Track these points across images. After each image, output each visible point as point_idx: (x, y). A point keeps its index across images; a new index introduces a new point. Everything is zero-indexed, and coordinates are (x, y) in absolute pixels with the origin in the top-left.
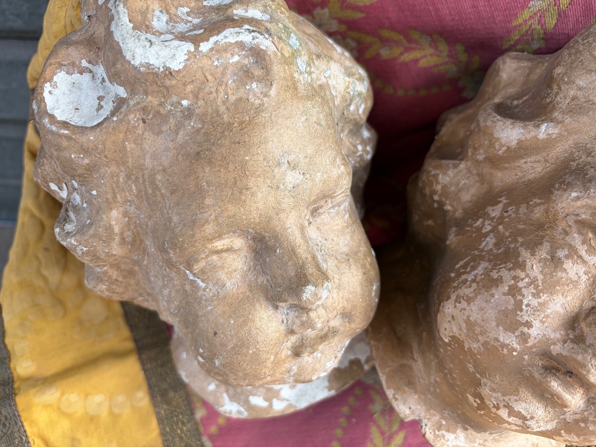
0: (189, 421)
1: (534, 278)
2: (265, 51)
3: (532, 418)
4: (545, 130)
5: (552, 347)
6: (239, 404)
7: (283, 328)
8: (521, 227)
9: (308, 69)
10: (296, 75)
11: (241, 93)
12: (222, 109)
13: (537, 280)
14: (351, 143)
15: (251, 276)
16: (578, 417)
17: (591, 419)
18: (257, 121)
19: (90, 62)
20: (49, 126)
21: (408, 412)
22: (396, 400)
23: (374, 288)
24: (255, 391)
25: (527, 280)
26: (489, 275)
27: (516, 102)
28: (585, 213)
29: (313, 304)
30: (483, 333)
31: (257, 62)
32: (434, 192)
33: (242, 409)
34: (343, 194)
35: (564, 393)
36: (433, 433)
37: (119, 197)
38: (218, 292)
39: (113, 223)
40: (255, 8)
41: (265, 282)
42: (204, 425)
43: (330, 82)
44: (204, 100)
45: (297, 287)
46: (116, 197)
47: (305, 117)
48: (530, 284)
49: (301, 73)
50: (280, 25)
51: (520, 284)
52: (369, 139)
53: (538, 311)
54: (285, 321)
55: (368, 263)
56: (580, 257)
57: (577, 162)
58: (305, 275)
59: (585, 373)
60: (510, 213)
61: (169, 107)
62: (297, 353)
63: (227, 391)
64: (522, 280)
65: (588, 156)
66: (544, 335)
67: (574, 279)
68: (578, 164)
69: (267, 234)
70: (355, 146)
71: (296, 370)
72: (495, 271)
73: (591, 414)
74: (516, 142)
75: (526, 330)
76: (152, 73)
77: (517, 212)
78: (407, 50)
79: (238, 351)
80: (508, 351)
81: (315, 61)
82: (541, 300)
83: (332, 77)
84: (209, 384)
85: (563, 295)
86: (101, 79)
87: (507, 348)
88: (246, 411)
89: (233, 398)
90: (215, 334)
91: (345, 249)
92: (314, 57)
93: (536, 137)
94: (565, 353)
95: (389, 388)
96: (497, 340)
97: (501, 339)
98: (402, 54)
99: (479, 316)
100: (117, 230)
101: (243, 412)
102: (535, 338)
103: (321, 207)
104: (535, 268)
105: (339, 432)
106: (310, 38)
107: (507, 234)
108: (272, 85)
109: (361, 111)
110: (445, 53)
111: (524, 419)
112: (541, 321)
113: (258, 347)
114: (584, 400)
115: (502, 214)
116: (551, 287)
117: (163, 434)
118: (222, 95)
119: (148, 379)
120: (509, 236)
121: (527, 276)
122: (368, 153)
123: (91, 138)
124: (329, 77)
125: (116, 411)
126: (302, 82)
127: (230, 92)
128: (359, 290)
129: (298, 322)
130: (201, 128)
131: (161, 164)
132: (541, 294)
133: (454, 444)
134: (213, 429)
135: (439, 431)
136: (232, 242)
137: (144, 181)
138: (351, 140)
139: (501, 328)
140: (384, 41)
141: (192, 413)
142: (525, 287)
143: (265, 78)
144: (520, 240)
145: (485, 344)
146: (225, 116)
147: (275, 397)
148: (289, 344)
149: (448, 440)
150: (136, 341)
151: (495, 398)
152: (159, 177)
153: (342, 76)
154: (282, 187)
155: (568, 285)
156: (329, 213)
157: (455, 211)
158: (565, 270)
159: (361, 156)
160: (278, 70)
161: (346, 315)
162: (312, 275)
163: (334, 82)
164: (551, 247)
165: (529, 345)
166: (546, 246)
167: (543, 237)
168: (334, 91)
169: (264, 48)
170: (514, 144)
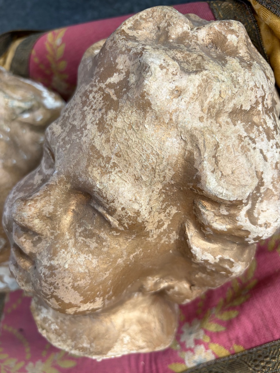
36: (36, 306)
53: (11, 201)
56: (43, 171)
66: (10, 216)
67: (35, 183)
82: (15, 195)
112: (10, 207)
132: (17, 192)
133: (45, 316)
135: (40, 305)
155: (30, 187)
158: (34, 179)
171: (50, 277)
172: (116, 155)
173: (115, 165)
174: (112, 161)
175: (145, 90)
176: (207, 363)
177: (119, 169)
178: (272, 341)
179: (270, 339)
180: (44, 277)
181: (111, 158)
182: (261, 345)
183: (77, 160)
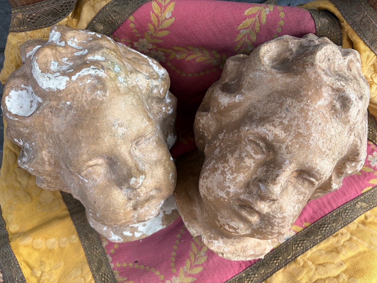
0: (99, 248)
1: (231, 166)
2: (102, 77)
3: (238, 228)
4: (238, 98)
5: (240, 196)
6: (118, 236)
7: (126, 198)
8: (229, 143)
9: (125, 80)
10: (119, 85)
11: (93, 96)
12: (85, 104)
13: (233, 167)
14: (158, 107)
15: (109, 176)
16: (258, 226)
17: (263, 227)
18: (101, 108)
19: (25, 85)
20: (9, 117)
21: (195, 232)
22: (189, 227)
23: (171, 175)
24: (125, 229)
25: (228, 168)
26: (214, 166)
27: (233, 82)
28: (251, 136)
29: (136, 186)
30: (213, 192)
31: (99, 82)
32: (199, 128)
33: (120, 238)
34: (150, 134)
35: (248, 216)
36: (207, 241)
37: (45, 145)
38: (94, 184)
39: (44, 156)
40: (98, 55)
41: (115, 178)
42: (107, 249)
43: (139, 84)
44: (76, 101)
45: (128, 179)
46: (44, 145)
47: (125, 103)
48: (229, 169)
49: (121, 83)
50: (109, 62)
51: (226, 170)
52: (170, 103)
53: (233, 181)
54: (126, 194)
55: (167, 164)
56: (251, 156)
57: (251, 113)
58: (131, 173)
59: (253, 206)
60: (226, 137)
61: (61, 105)
62: (135, 208)
63: (112, 230)
64: (227, 167)
65: (255, 110)
66: (236, 191)
67: (249, 166)
68: (251, 114)
69: (112, 157)
70: (161, 108)
71: (136, 216)
72: (216, 164)
73: (263, 224)
74: (227, 104)
75: (228, 189)
76: (52, 92)
77: (228, 137)
78: (189, 55)
79: (106, 209)
80: (223, 200)
81: (129, 75)
82: (234, 176)
83: (139, 81)
84: (104, 228)
85: (243, 173)
86: (31, 92)
87: (223, 198)
88: (122, 239)
89: (116, 233)
90: (95, 202)
91: (155, 159)
92: (129, 73)
93: (234, 102)
94: (245, 199)
95: (185, 221)
96: (218, 195)
97: (220, 194)
98: (187, 57)
99: (210, 185)
100: (46, 159)
101: (121, 240)
102: (232, 193)
103: (140, 141)
104: (232, 162)
105: (175, 247)
106: (130, 61)
107: (224, 147)
108: (106, 91)
109: (161, 92)
110: (208, 55)
111: (235, 229)
112: (234, 185)
113: (115, 207)
114: (259, 219)
115: (223, 138)
116: (238, 170)
117: (87, 255)
118: (84, 98)
119: (77, 229)
120: (224, 148)
121: (229, 166)
122: (169, 110)
123: (28, 121)
124: (138, 81)
125: (62, 246)
126: (122, 87)
127: (88, 96)
128: (162, 177)
129: (132, 194)
130: (76, 114)
131: (61, 130)
132: (234, 173)
133: (218, 245)
134: (112, 251)
135: (210, 240)
136: (97, 161)
137: (55, 138)
138: (158, 106)
139: (219, 189)
140: (177, 51)
141: (101, 244)
142: (227, 171)
143: (103, 88)
144: (228, 149)
145: (214, 197)
146: (86, 107)
147: (135, 231)
148: (131, 204)
149: (215, 244)
150: (69, 210)
151: (222, 221)
152: (61, 136)
153: (144, 80)
154: (117, 135)
155: (246, 168)
156: (145, 143)
157: (208, 136)
158: (245, 162)
159: (165, 112)
160: (109, 84)
161: (158, 189)
162: (134, 173)
163: (141, 83)
164: (240, 152)
165: (231, 196)
166: (238, 151)
167: (237, 148)
168: (142, 87)
169: (101, 76)
170: (226, 105)
171: (282, 223)
172: (329, 150)
173: (327, 155)
174: (326, 153)
175: (349, 114)
176: (292, 237)
177: (328, 157)
178: (325, 215)
179: (324, 215)
180: (277, 224)
181: (326, 152)
182: (319, 219)
183: (306, 154)
